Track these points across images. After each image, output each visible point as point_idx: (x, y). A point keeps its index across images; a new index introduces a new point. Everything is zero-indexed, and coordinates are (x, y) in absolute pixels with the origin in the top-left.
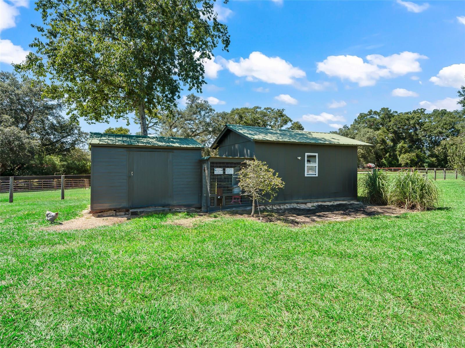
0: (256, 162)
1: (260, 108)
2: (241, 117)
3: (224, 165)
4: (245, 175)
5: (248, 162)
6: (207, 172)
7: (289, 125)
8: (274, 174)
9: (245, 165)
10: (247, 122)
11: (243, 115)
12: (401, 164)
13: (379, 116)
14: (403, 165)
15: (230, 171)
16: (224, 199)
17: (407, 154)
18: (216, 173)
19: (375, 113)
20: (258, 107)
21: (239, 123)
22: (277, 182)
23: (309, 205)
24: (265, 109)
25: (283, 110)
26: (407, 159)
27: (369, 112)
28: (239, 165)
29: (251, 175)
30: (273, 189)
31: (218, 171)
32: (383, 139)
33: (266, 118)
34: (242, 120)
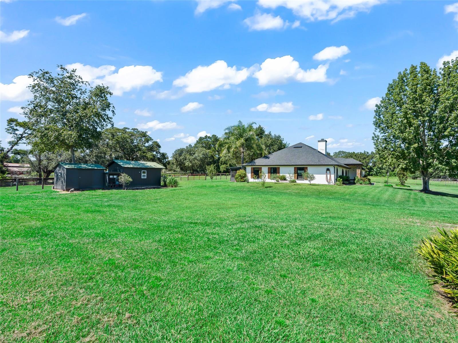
0: (124, 174)
1: (129, 129)
2: (113, 136)
3: (113, 175)
4: (121, 178)
5: (122, 174)
6: (107, 177)
7: (150, 143)
8: (130, 178)
9: (121, 175)
10: (118, 140)
11: (115, 134)
12: (221, 171)
13: (211, 140)
14: (222, 171)
15: (115, 177)
16: (113, 186)
17: (225, 165)
18: (110, 177)
19: (209, 137)
20: (127, 128)
21: (112, 140)
22: (131, 180)
23: (143, 188)
24: (133, 129)
25: (146, 132)
26: (224, 168)
27: (205, 136)
28: (119, 175)
29: (123, 178)
30: (129, 182)
31: (111, 177)
32: (212, 155)
33: (133, 137)
34: (114, 138)
